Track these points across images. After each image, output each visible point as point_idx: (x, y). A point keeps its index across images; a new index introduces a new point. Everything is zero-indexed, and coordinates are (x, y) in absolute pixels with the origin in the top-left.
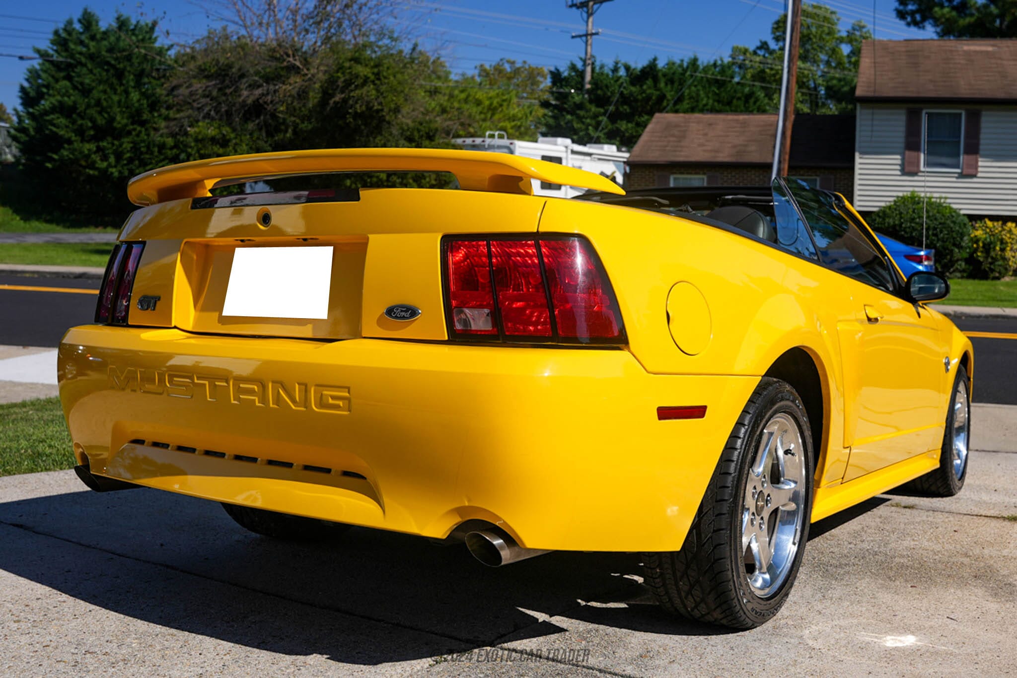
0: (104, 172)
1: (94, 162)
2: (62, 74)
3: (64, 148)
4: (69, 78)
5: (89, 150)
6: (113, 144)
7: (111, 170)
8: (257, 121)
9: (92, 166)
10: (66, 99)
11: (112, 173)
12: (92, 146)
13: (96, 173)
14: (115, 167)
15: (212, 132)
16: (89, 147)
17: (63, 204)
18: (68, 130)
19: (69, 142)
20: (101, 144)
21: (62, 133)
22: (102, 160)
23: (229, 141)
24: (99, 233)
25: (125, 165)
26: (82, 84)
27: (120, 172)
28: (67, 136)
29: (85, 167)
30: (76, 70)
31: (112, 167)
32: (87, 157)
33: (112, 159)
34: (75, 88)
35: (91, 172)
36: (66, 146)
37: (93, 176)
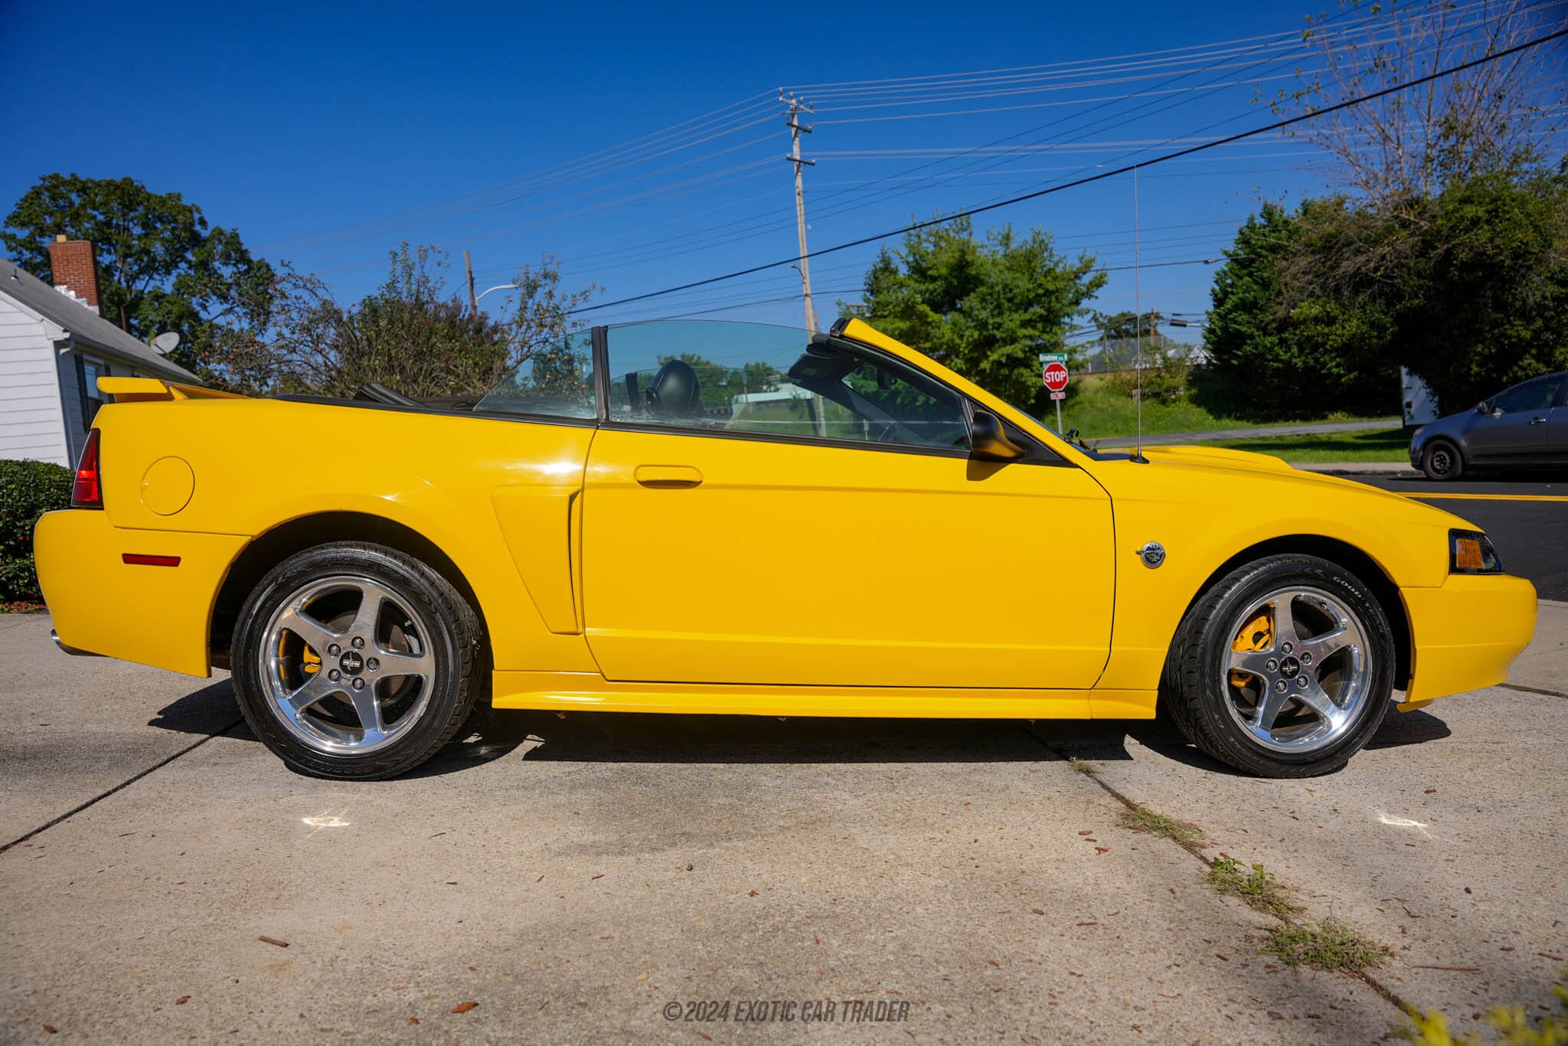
0: (1288, 364)
1: (1278, 354)
2: (1245, 272)
3: (1246, 344)
4: (1250, 275)
5: (1271, 343)
6: (1295, 334)
7: (1294, 360)
8: (1369, 291)
9: (1276, 359)
10: (1247, 295)
11: (1296, 364)
12: (1275, 339)
13: (1281, 365)
14: (1299, 357)
15: (1315, 311)
16: (1269, 341)
17: (1254, 400)
18: (1250, 325)
19: (1252, 337)
20: (1283, 335)
21: (1244, 329)
22: (1286, 352)
23: (1336, 318)
24: (1289, 426)
25: (1308, 354)
26: (1262, 278)
27: (1304, 362)
28: (1249, 331)
29: (1269, 361)
30: (1254, 265)
31: (1296, 357)
32: (1271, 350)
33: (1295, 349)
34: (1256, 282)
35: (1276, 365)
36: (1248, 341)
37: (1278, 369)
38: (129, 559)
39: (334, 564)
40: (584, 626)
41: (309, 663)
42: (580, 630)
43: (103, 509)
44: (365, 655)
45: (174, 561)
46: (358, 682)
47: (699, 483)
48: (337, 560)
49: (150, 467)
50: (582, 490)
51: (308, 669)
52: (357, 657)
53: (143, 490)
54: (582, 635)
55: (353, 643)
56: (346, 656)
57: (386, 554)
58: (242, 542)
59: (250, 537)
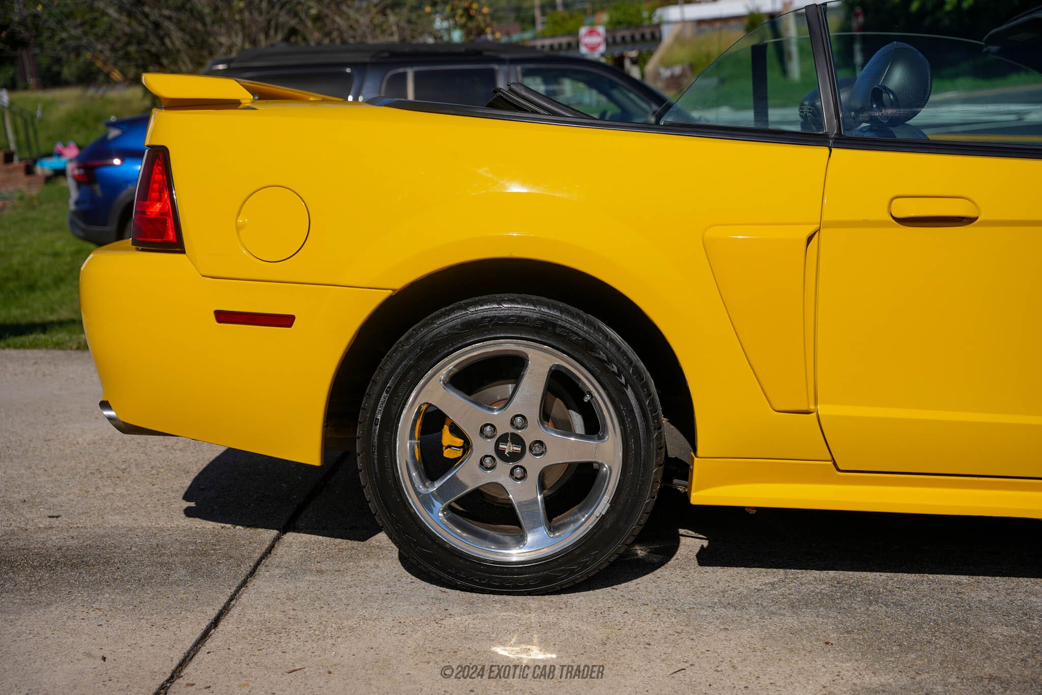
38: (223, 317)
39: (497, 324)
40: (816, 404)
41: (449, 446)
42: (812, 407)
43: (184, 252)
44: (529, 436)
45: (286, 321)
46: (518, 470)
47: (975, 219)
48: (500, 318)
49: (246, 200)
50: (819, 230)
51: (448, 454)
52: (517, 440)
53: (239, 228)
54: (814, 414)
55: (512, 423)
56: (503, 439)
57: (561, 311)
58: (380, 297)
59: (390, 292)
